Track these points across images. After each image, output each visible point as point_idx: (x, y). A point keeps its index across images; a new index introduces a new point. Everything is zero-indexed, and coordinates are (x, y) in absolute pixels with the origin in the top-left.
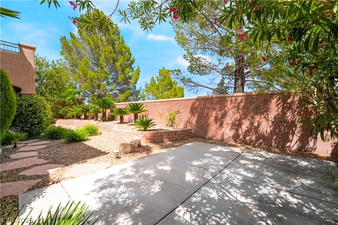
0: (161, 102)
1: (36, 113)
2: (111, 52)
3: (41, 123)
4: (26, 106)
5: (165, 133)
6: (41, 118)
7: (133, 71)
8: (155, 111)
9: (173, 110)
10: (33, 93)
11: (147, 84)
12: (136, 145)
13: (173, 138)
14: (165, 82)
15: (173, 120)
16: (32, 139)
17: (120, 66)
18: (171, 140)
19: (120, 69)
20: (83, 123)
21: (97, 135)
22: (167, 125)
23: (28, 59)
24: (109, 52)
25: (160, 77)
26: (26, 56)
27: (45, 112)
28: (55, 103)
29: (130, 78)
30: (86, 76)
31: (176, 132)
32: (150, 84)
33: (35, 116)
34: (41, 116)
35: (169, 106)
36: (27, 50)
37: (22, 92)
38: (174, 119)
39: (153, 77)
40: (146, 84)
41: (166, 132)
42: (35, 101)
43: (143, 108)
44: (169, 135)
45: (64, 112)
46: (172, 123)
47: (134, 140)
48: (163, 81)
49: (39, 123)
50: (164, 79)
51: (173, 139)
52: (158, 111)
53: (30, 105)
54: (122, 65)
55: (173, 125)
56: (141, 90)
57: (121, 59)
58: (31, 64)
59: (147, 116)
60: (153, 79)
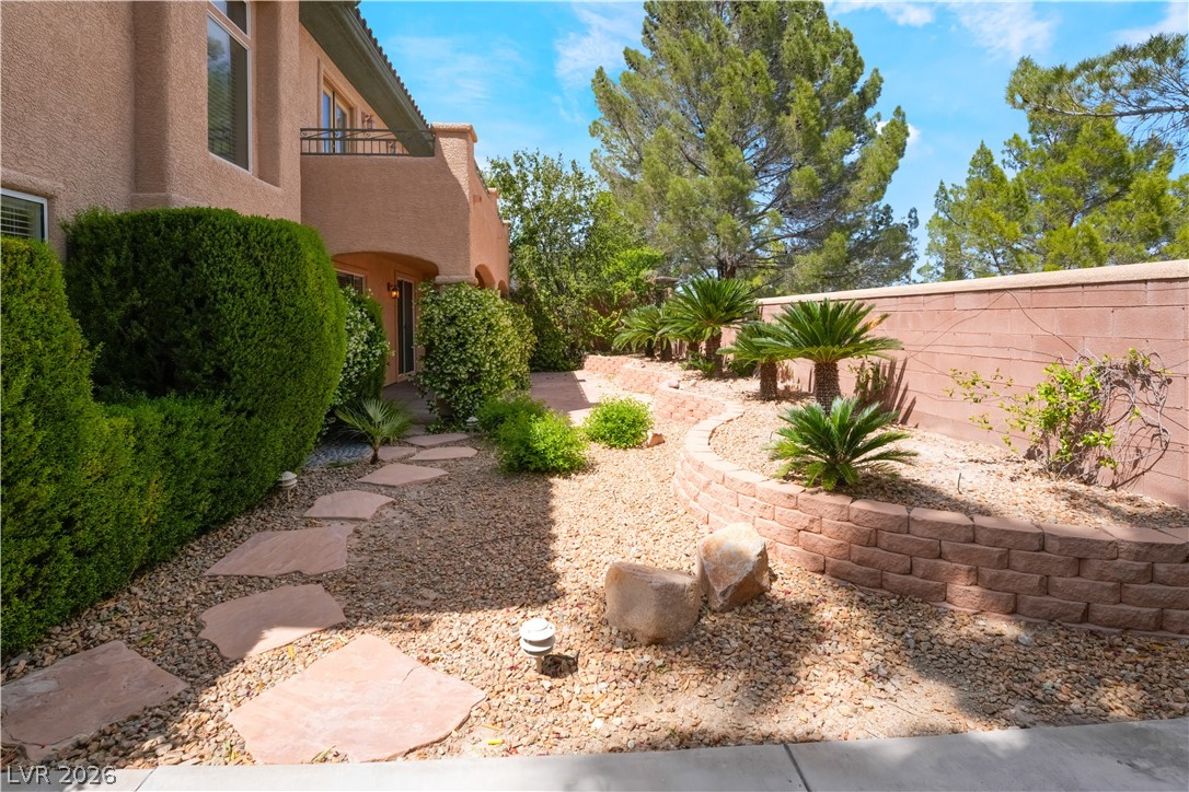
0: (989, 291)
1: (465, 343)
2: (756, 74)
3: (479, 380)
4: (441, 322)
5: (973, 534)
6: (476, 361)
7: (872, 136)
8: (945, 350)
9: (1088, 353)
10: (464, 277)
11: (948, 187)
12: (719, 590)
13: (1045, 588)
14: (1074, 163)
15: (1082, 428)
16: (454, 431)
17: (798, 127)
18: (1023, 607)
19: (799, 139)
20: (645, 377)
21: (640, 446)
22: (1030, 455)
23: (452, 170)
24: (749, 75)
25: (1034, 141)
26: (448, 161)
27: (491, 344)
28: (581, 300)
29: (852, 173)
30: (661, 196)
31: (1080, 553)
32: (965, 186)
33: (463, 356)
34: (476, 356)
35: (1050, 323)
36: (452, 140)
37: (439, 279)
38: (1090, 422)
39: (988, 146)
40: (942, 189)
41: (981, 535)
42: (462, 307)
43: (865, 329)
44: (1005, 562)
45: (608, 330)
46: (1072, 447)
47: (725, 548)
48: (1059, 156)
49: (474, 377)
50: (1062, 144)
51: (1052, 602)
52: (966, 351)
53: (452, 320)
54: (806, 123)
55: (1086, 466)
56: (916, 223)
57: (802, 94)
58: (460, 186)
59: (897, 372)
60: (983, 160)
